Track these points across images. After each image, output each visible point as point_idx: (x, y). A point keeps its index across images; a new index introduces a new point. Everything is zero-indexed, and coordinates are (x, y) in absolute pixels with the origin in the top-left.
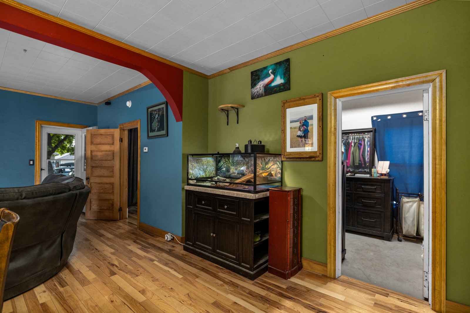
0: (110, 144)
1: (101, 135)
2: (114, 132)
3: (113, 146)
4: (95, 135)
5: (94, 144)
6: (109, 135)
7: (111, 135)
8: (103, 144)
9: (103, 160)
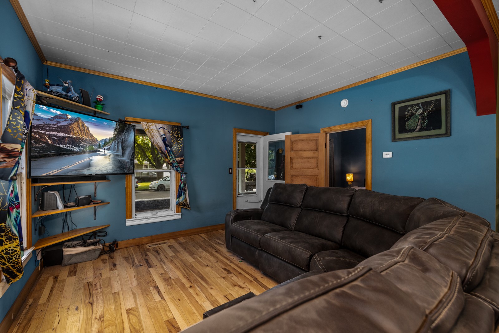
0: (314, 150)
1: (302, 140)
2: (318, 137)
3: (317, 152)
4: (295, 141)
5: (294, 151)
6: (312, 140)
7: (315, 140)
8: (305, 150)
9: (305, 168)
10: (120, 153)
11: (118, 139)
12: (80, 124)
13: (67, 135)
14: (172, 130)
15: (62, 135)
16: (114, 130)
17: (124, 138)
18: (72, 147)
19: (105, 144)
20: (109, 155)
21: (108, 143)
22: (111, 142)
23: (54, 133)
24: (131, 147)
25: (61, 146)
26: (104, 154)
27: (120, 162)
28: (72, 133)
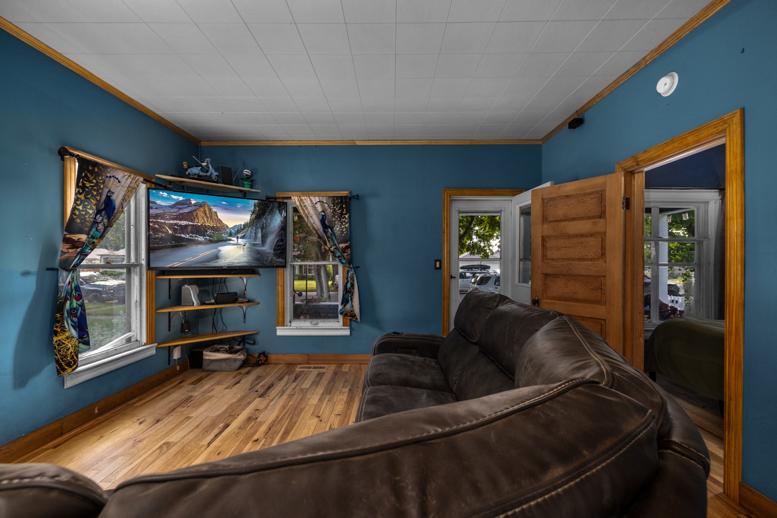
0: (594, 217)
1: (567, 197)
3: (602, 221)
4: (552, 199)
6: (590, 194)
7: (596, 192)
8: (573, 219)
9: (573, 259)
10: (259, 241)
11: (256, 225)
12: (207, 209)
13: (190, 223)
14: (334, 204)
15: (184, 223)
16: (251, 213)
17: (265, 222)
18: (196, 237)
19: (238, 232)
20: (243, 244)
21: (242, 230)
22: (247, 229)
23: (175, 222)
24: (275, 233)
25: (183, 236)
26: (236, 243)
27: (258, 252)
28: (196, 220)
